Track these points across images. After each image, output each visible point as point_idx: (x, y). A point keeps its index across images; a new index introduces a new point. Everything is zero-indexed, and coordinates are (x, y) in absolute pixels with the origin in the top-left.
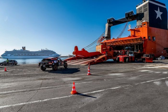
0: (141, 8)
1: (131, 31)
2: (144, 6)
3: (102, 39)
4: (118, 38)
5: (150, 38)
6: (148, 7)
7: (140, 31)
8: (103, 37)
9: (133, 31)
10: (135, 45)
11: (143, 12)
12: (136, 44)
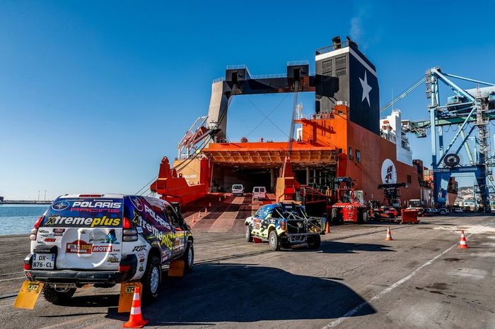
0: (329, 60)
1: (305, 124)
2: (338, 59)
3: (198, 136)
4: (262, 139)
5: (351, 153)
6: (347, 65)
7: (334, 133)
8: (204, 129)
9: (310, 127)
10: (307, 169)
11: (334, 75)
12: (309, 167)
